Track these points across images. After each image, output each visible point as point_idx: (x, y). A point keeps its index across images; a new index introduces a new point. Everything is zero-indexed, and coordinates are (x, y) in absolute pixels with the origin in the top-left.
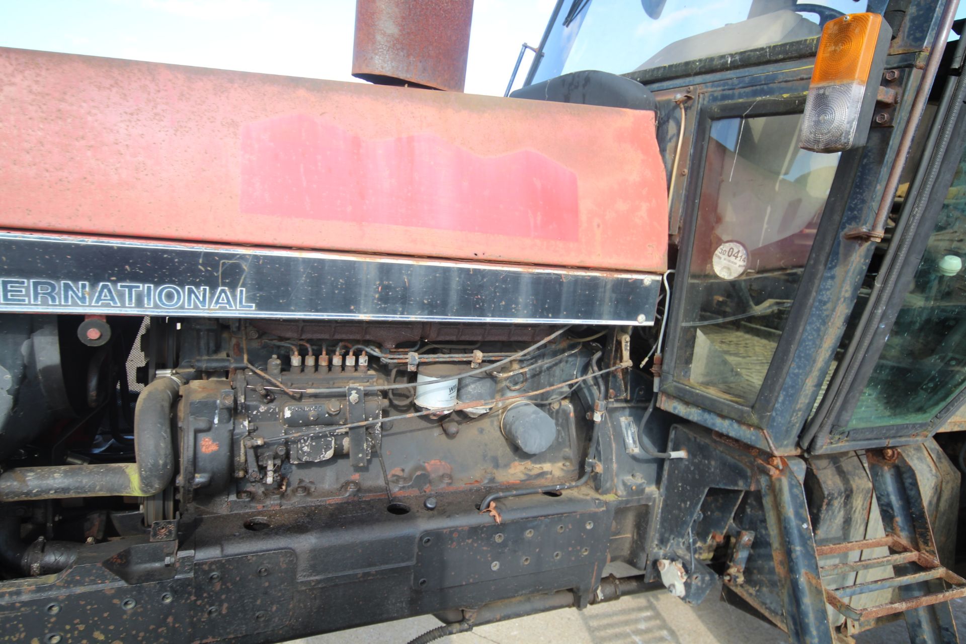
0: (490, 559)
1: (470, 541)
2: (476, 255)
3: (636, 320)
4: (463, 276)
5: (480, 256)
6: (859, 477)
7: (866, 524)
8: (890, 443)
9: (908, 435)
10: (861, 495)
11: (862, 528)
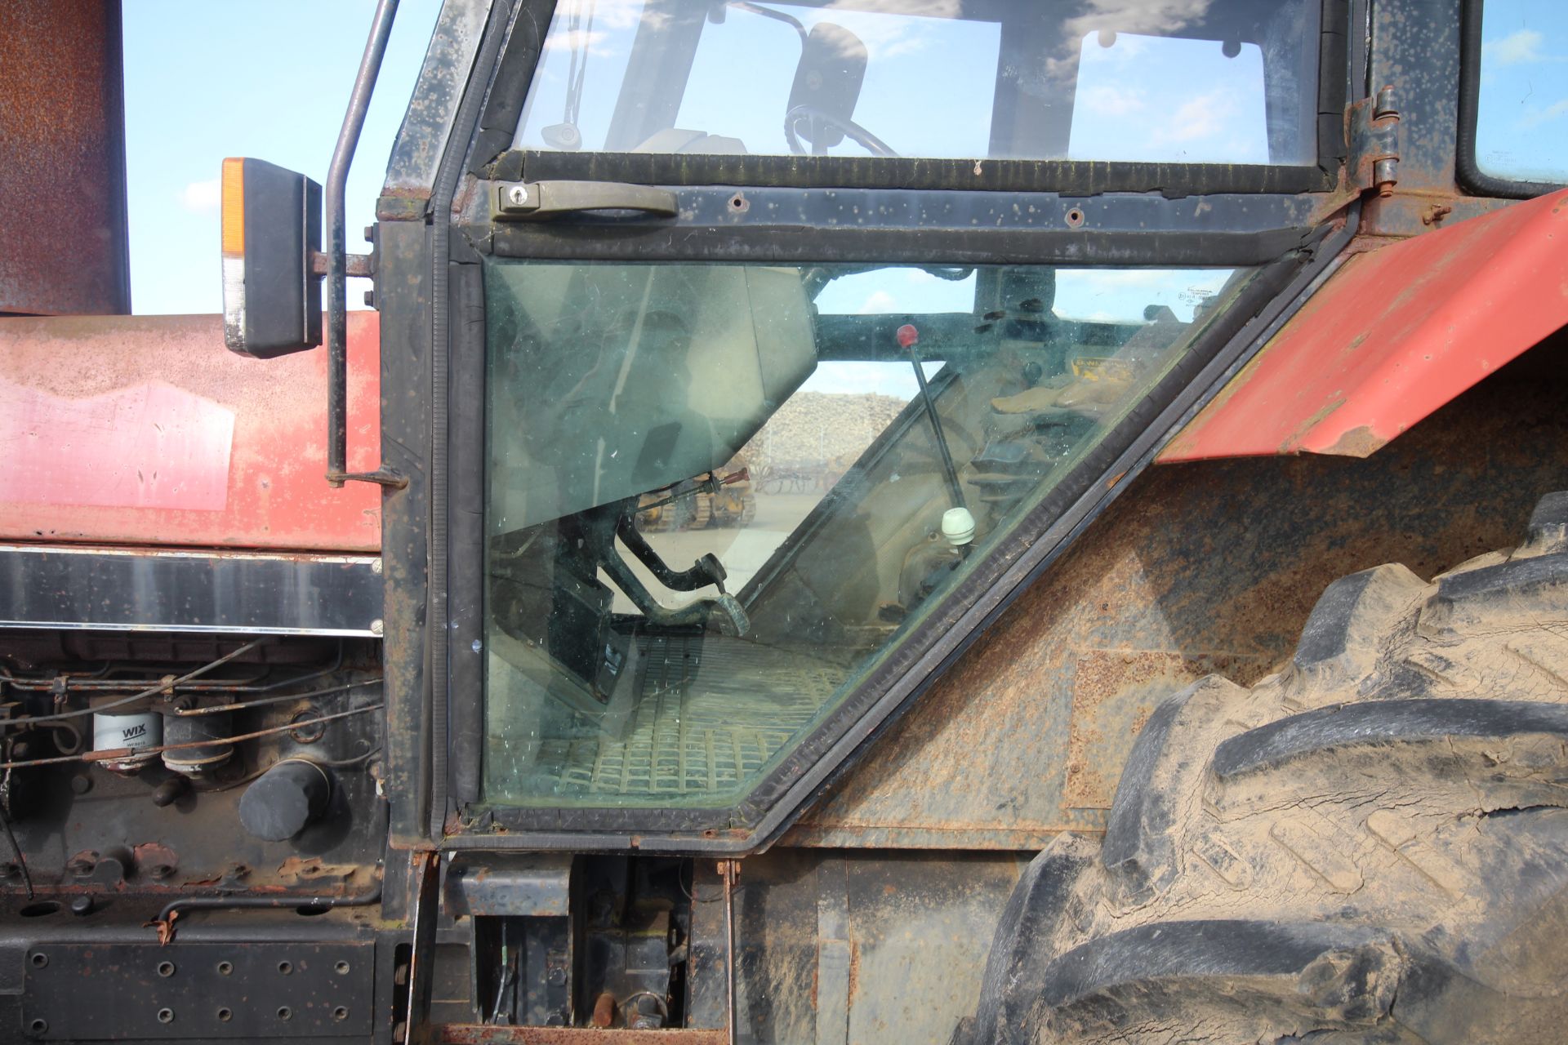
0: (155, 1002)
1: (116, 968)
2: (39, 533)
3: (368, 628)
4: (31, 564)
5: (47, 535)
6: (794, 924)
7: (814, 1018)
8: (641, 842)
9: (690, 832)
10: (788, 959)
11: (804, 1025)
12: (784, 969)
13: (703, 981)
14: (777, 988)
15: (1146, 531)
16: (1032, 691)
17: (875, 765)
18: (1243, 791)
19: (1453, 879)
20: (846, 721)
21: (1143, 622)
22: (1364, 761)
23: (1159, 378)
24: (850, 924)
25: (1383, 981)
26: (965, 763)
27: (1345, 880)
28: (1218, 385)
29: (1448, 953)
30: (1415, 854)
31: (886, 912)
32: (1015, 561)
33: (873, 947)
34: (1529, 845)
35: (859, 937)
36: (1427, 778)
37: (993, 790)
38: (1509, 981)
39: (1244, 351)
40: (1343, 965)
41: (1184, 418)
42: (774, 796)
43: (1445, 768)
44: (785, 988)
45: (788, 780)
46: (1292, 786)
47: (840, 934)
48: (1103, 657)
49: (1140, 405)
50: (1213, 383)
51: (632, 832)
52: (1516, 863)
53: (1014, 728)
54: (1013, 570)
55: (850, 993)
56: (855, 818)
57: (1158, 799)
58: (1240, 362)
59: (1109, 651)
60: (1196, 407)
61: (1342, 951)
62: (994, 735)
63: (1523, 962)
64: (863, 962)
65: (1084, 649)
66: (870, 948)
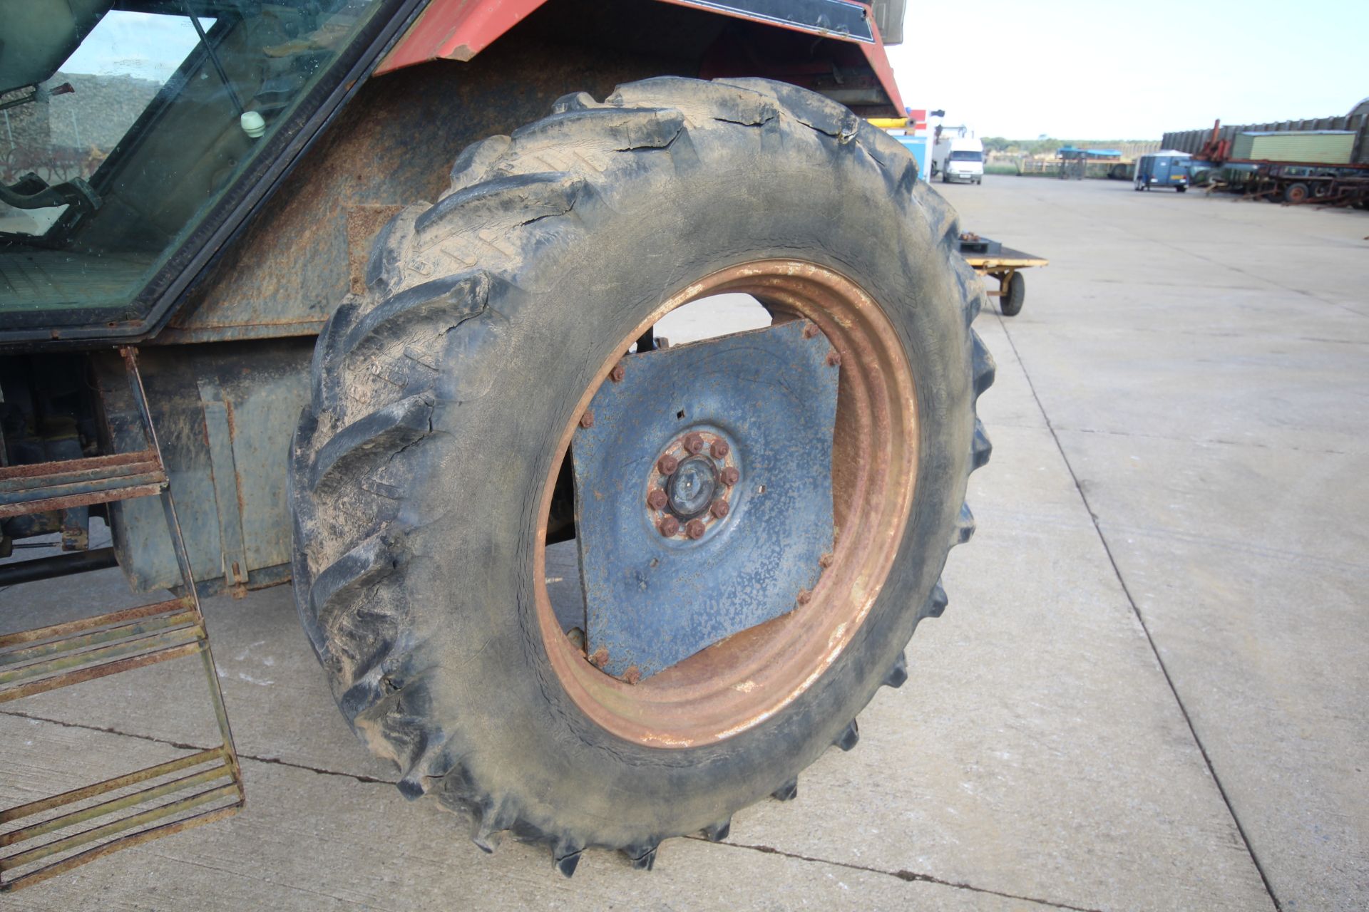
6: (183, 397)
7: (208, 452)
8: (58, 333)
9: (96, 324)
10: (182, 418)
11: (202, 457)
12: (181, 424)
13: (122, 440)
14: (178, 437)
15: (378, 128)
16: (321, 233)
17: (222, 285)
18: (428, 235)
19: (510, 250)
20: (198, 242)
21: (384, 187)
22: (476, 209)
23: (368, 20)
24: (223, 392)
25: (481, 290)
26: (284, 281)
27: (470, 260)
28: (403, 28)
29: (508, 278)
30: (496, 244)
31: (247, 383)
32: (295, 135)
33: (242, 404)
34: (539, 233)
35: (231, 399)
36: (501, 213)
37: (305, 297)
38: (532, 288)
39: (416, 7)
40: (467, 287)
41: (386, 48)
42: (156, 296)
43: (507, 205)
44: (184, 436)
45: (164, 283)
46: (449, 227)
47: (217, 398)
48: (363, 209)
49: (358, 37)
50: (400, 26)
51: (52, 327)
52: (533, 241)
53: (313, 258)
54: (295, 141)
55: (231, 433)
56: (214, 321)
57: (391, 252)
58: (414, 15)
59: (367, 206)
60: (392, 41)
61: (466, 280)
62: (300, 263)
63: (537, 279)
64: (236, 414)
65: (351, 205)
66: (239, 405)
